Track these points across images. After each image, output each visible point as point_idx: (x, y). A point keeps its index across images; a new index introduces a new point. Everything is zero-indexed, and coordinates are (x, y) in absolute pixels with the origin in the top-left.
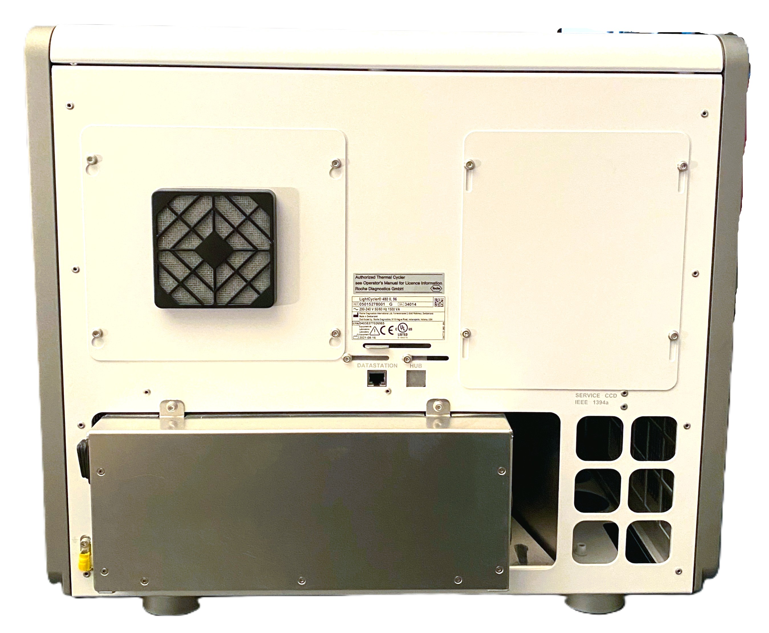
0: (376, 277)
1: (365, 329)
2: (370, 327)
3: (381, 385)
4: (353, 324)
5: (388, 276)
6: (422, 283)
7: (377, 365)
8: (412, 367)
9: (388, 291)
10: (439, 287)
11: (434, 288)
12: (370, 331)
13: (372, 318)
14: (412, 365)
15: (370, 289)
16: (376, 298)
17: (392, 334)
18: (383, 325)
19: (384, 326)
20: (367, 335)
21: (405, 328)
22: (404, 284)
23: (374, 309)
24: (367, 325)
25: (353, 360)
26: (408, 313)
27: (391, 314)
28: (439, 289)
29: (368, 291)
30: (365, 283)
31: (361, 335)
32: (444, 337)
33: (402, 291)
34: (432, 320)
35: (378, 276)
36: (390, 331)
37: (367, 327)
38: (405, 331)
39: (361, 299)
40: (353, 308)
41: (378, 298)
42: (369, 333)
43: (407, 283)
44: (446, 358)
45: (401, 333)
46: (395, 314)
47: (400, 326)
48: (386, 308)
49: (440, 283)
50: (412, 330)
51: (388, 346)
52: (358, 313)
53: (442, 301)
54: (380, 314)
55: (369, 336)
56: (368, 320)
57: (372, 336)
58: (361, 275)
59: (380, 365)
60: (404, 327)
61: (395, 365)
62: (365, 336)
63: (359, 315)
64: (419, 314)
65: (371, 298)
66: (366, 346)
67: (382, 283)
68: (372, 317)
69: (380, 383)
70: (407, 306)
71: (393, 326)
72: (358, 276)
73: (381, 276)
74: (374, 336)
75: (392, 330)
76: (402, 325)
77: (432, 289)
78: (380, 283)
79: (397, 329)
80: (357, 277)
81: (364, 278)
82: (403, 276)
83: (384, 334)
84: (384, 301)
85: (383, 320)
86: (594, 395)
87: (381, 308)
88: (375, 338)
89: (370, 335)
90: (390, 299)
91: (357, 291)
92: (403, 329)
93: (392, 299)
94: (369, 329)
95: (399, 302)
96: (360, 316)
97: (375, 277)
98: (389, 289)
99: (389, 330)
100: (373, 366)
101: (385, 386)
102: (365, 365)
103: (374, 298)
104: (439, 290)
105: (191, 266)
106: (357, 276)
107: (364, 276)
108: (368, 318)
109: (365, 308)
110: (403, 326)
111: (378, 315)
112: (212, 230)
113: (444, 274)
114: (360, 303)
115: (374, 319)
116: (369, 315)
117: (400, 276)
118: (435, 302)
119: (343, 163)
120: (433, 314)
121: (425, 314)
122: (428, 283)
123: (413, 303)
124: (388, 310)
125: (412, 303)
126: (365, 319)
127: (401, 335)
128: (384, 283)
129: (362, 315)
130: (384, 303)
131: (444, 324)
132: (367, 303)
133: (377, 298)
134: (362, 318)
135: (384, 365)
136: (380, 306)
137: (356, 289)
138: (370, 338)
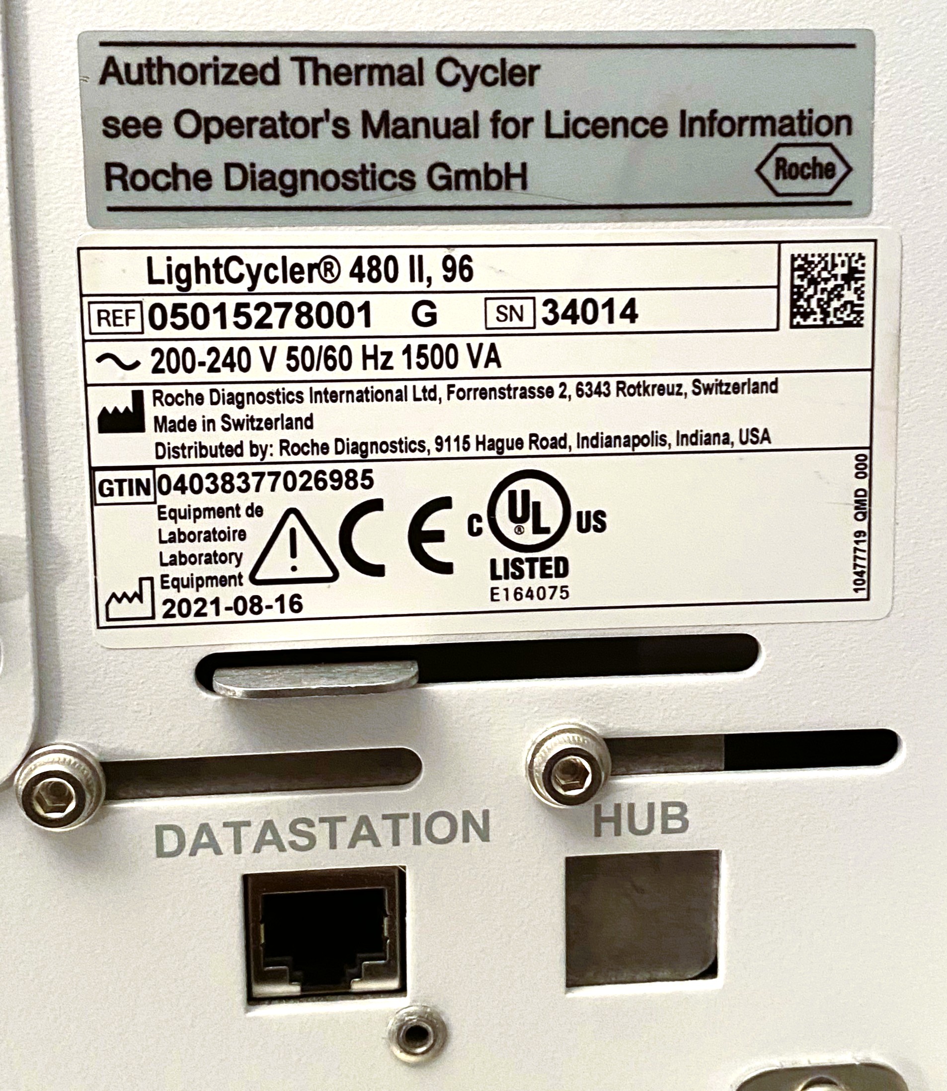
0: (289, 71)
1: (209, 536)
2: (256, 511)
3: (358, 986)
4: (96, 490)
5: (397, 58)
6: (687, 125)
7: (321, 832)
8: (608, 828)
9: (400, 198)
10: (825, 156)
11: (785, 170)
12: (251, 550)
13: (270, 438)
14: (608, 811)
15: (236, 177)
16: (293, 257)
17: (446, 568)
18: (361, 496)
19: (376, 505)
20: (223, 581)
21: (551, 518)
22: (537, 129)
23: (281, 359)
24: (221, 500)
25: (113, 796)
26: (572, 384)
27: (430, 395)
28: (828, 171)
29: (217, 195)
30: (188, 124)
31: (178, 584)
32: (862, 578)
33: (515, 197)
34: (766, 438)
35: (301, 60)
36: (427, 546)
37: (221, 513)
38: (543, 538)
39: (160, 272)
40: (95, 350)
41: (315, 256)
42: (246, 569)
43: (558, 127)
44: (873, 747)
45: (512, 554)
46: (463, 395)
47: (504, 499)
48: (384, 345)
49: (839, 119)
50: (602, 527)
51: (412, 670)
52: (138, 397)
53: (852, 275)
54: (334, 397)
55: (248, 590)
56: (230, 451)
57: (269, 594)
58: (154, 53)
59: (345, 832)
60: (537, 505)
61: (468, 817)
62: (209, 593)
63: (151, 411)
64: (662, 390)
65: (253, 258)
66: (222, 679)
67: (341, 129)
68: (270, 424)
69: (354, 963)
70: (564, 325)
71: (445, 503)
72: (122, 56)
73: (331, 58)
74: (288, 591)
75: (438, 536)
76: (518, 486)
77: (769, 170)
78: (325, 128)
79: (485, 525)
80: (110, 70)
81: (177, 75)
82: (525, 58)
83: (378, 571)
84: (367, 285)
85: (361, 449)
87: (338, 344)
88: (296, 603)
89: (253, 580)
90: (417, 268)
91: (119, 196)
92: (528, 525)
93: (433, 266)
94: (242, 535)
95: (490, 295)
96: (161, 424)
97: (275, 65)
98: (407, 180)
99: (416, 537)
100: (286, 837)
101: (394, 984)
102: (224, 838)
103: (275, 257)
104: (826, 185)
106: (111, 60)
107: (176, 57)
108: (232, 438)
109: (201, 350)
110: (533, 499)
111: (321, 411)
113: (869, 35)
114: (148, 302)
115: (284, 445)
116: (235, 413)
117: (493, 57)
118: (797, 293)
120: (773, 387)
121: (708, 389)
122: (737, 125)
123: (610, 303)
124: (398, 361)
125: (601, 298)
126: (202, 449)
127: (514, 570)
128: (356, 126)
129: (174, 413)
130: (366, 307)
131: (864, 467)
132: (212, 303)
133: (306, 258)
134: (175, 439)
135: (383, 830)
136: (335, 329)
137: (109, 177)
138: (256, 601)
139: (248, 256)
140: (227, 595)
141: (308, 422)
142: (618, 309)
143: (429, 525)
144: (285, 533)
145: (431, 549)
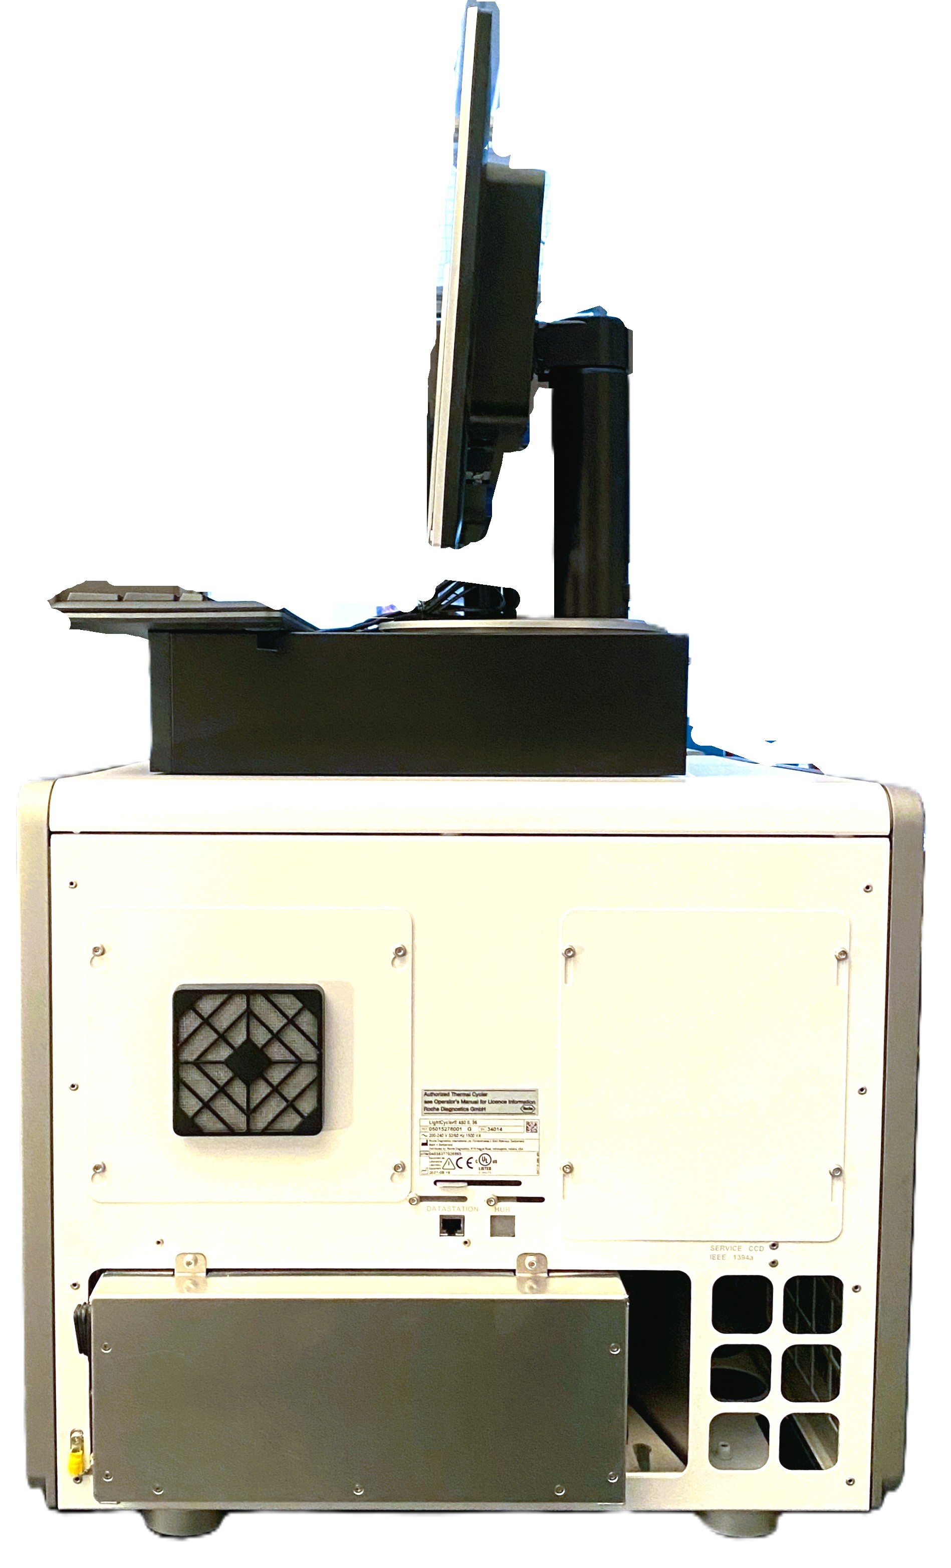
0: (451, 1094)
1: (437, 1162)
2: (443, 1158)
3: (457, 1234)
4: (421, 1155)
5: (466, 1092)
6: (510, 1102)
7: (452, 1209)
8: (497, 1210)
9: (467, 1112)
10: (531, 1107)
11: (525, 1109)
12: (442, 1164)
13: (446, 1147)
14: (497, 1208)
15: (443, 1109)
16: (450, 1120)
17: (472, 1168)
18: (459, 1156)
19: (461, 1158)
20: (438, 1169)
21: (489, 1161)
22: (487, 1102)
23: (448, 1136)
24: (438, 1156)
25: (421, 1201)
26: (492, 1140)
27: (470, 1141)
28: (531, 1109)
29: (440, 1111)
30: (436, 1102)
31: (432, 1169)
32: (538, 1172)
33: (484, 1112)
34: (522, 1149)
36: (469, 1165)
37: (438, 1158)
38: (487, 1164)
39: (431, 1123)
40: (422, 1133)
41: (454, 1121)
42: (441, 1167)
43: (490, 1102)
44: (541, 1200)
45: (483, 1166)
46: (475, 1141)
47: (481, 1157)
48: (463, 1134)
49: (533, 1101)
50: (496, 1163)
51: (466, 1184)
52: (427, 1141)
53: (536, 1125)
54: (455, 1141)
55: (442, 1170)
56: (440, 1149)
57: (445, 1171)
58: (431, 1092)
59: (456, 1209)
61: (475, 1208)
62: (436, 1170)
63: (429, 1143)
64: (506, 1141)
65: (445, 1121)
66: (438, 1183)
67: (458, 1102)
68: (446, 1145)
69: (456, 1231)
70: (491, 1131)
71: (472, 1158)
72: (428, 1092)
73: (457, 1092)
74: (448, 1171)
75: (471, 1163)
76: (483, 1156)
77: (523, 1109)
78: (456, 1102)
79: (478, 1161)
80: (426, 1094)
81: (435, 1095)
82: (485, 1092)
83: (461, 1168)
84: (461, 1125)
85: (459, 1149)
86: (735, 1248)
87: (456, 1134)
88: (449, 1173)
89: (443, 1168)
90: (468, 1122)
91: (426, 1112)
92: (485, 1162)
93: (471, 1122)
94: (441, 1162)
95: (480, 1126)
96: (430, 1145)
97: (449, 1093)
98: (467, 1109)
99: (468, 1163)
100: (447, 1209)
101: (463, 1235)
102: (437, 1209)
103: (448, 1121)
104: (531, 1111)
105: (219, 1082)
106: (426, 1093)
107: (435, 1092)
108: (440, 1147)
109: (437, 1135)
110: (486, 1158)
111: (454, 1143)
112: (245, 1037)
113: (538, 1090)
114: (429, 1127)
115: (448, 1148)
116: (441, 1143)
117: (480, 1092)
118: (527, 1127)
119: (409, 949)
120: (523, 1142)
121: (513, 1141)
122: (517, 1102)
123: (498, 1128)
124: (465, 1136)
125: (496, 1128)
126: (436, 1149)
127: (483, 1169)
128: (460, 1102)
129: (432, 1143)
130: (461, 1128)
131: (538, 1155)
132: (438, 1127)
133: (452, 1121)
134: (432, 1147)
135: (461, 1209)
136: (456, 1131)
137: (425, 1109)
138: (443, 1172)
139: (443, 1120)
140: (439, 1171)
141: (452, 1145)
142: (499, 1129)
143: (469, 1161)
144: (447, 1163)
145: (470, 1165)
